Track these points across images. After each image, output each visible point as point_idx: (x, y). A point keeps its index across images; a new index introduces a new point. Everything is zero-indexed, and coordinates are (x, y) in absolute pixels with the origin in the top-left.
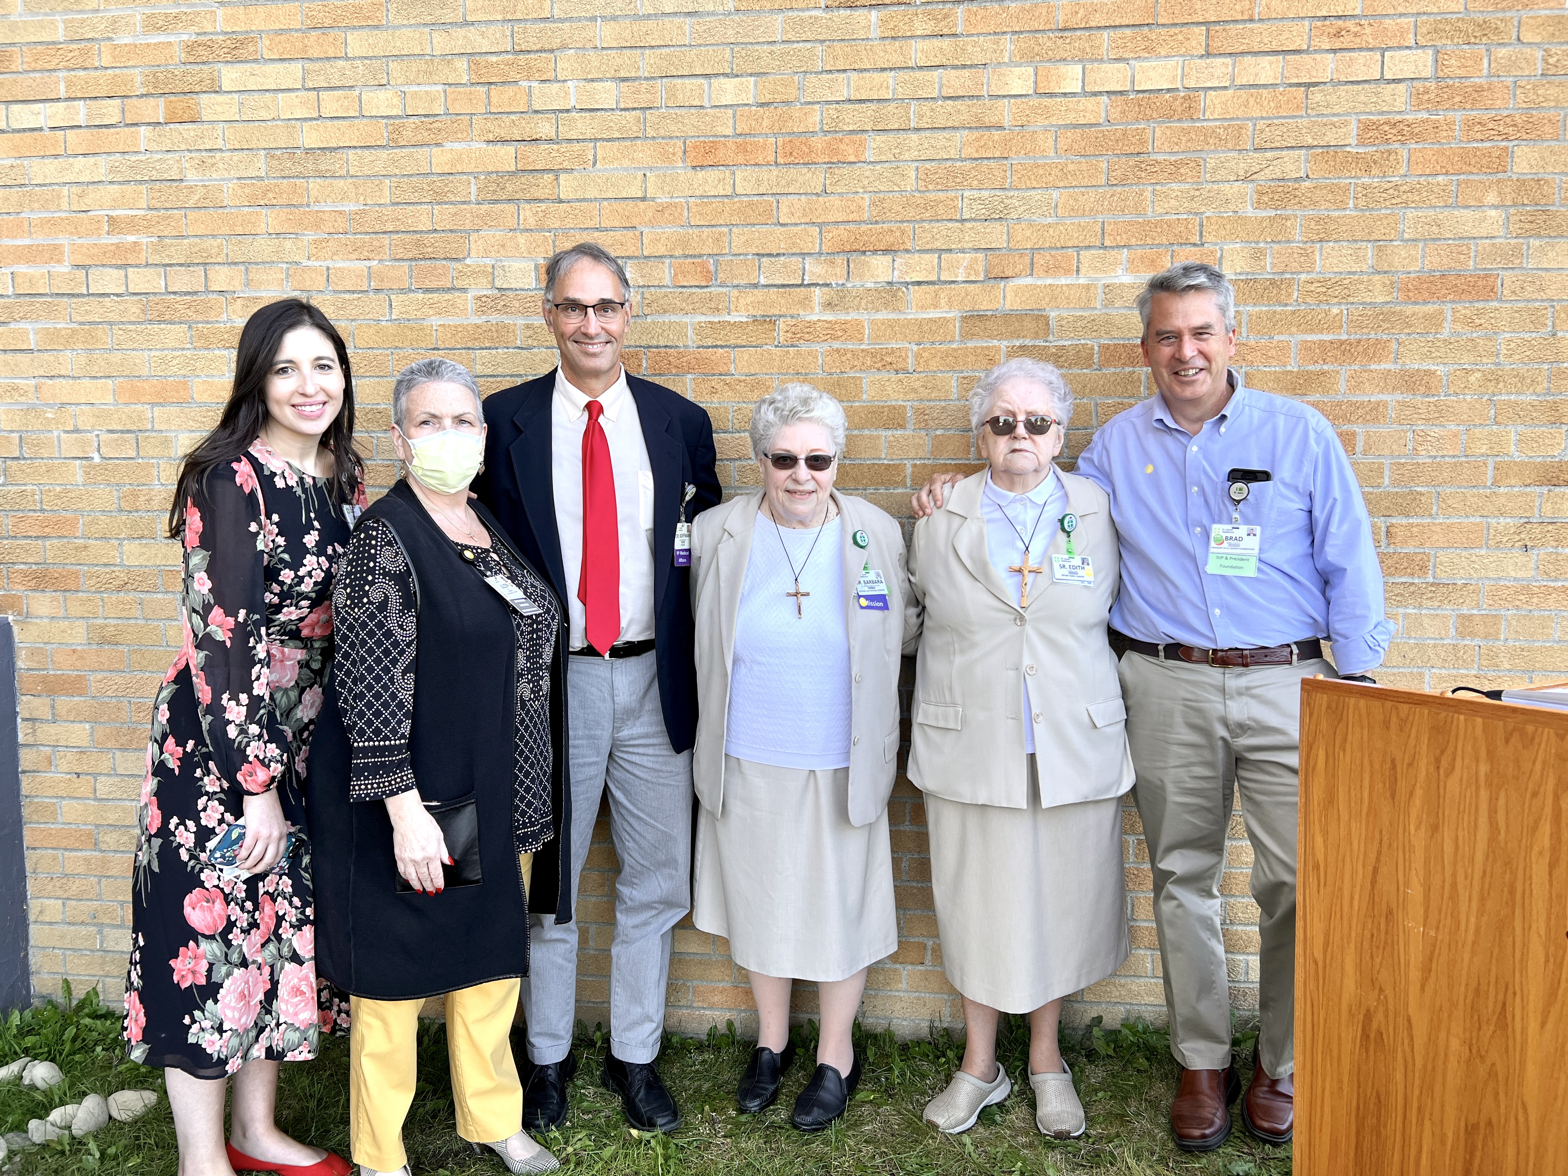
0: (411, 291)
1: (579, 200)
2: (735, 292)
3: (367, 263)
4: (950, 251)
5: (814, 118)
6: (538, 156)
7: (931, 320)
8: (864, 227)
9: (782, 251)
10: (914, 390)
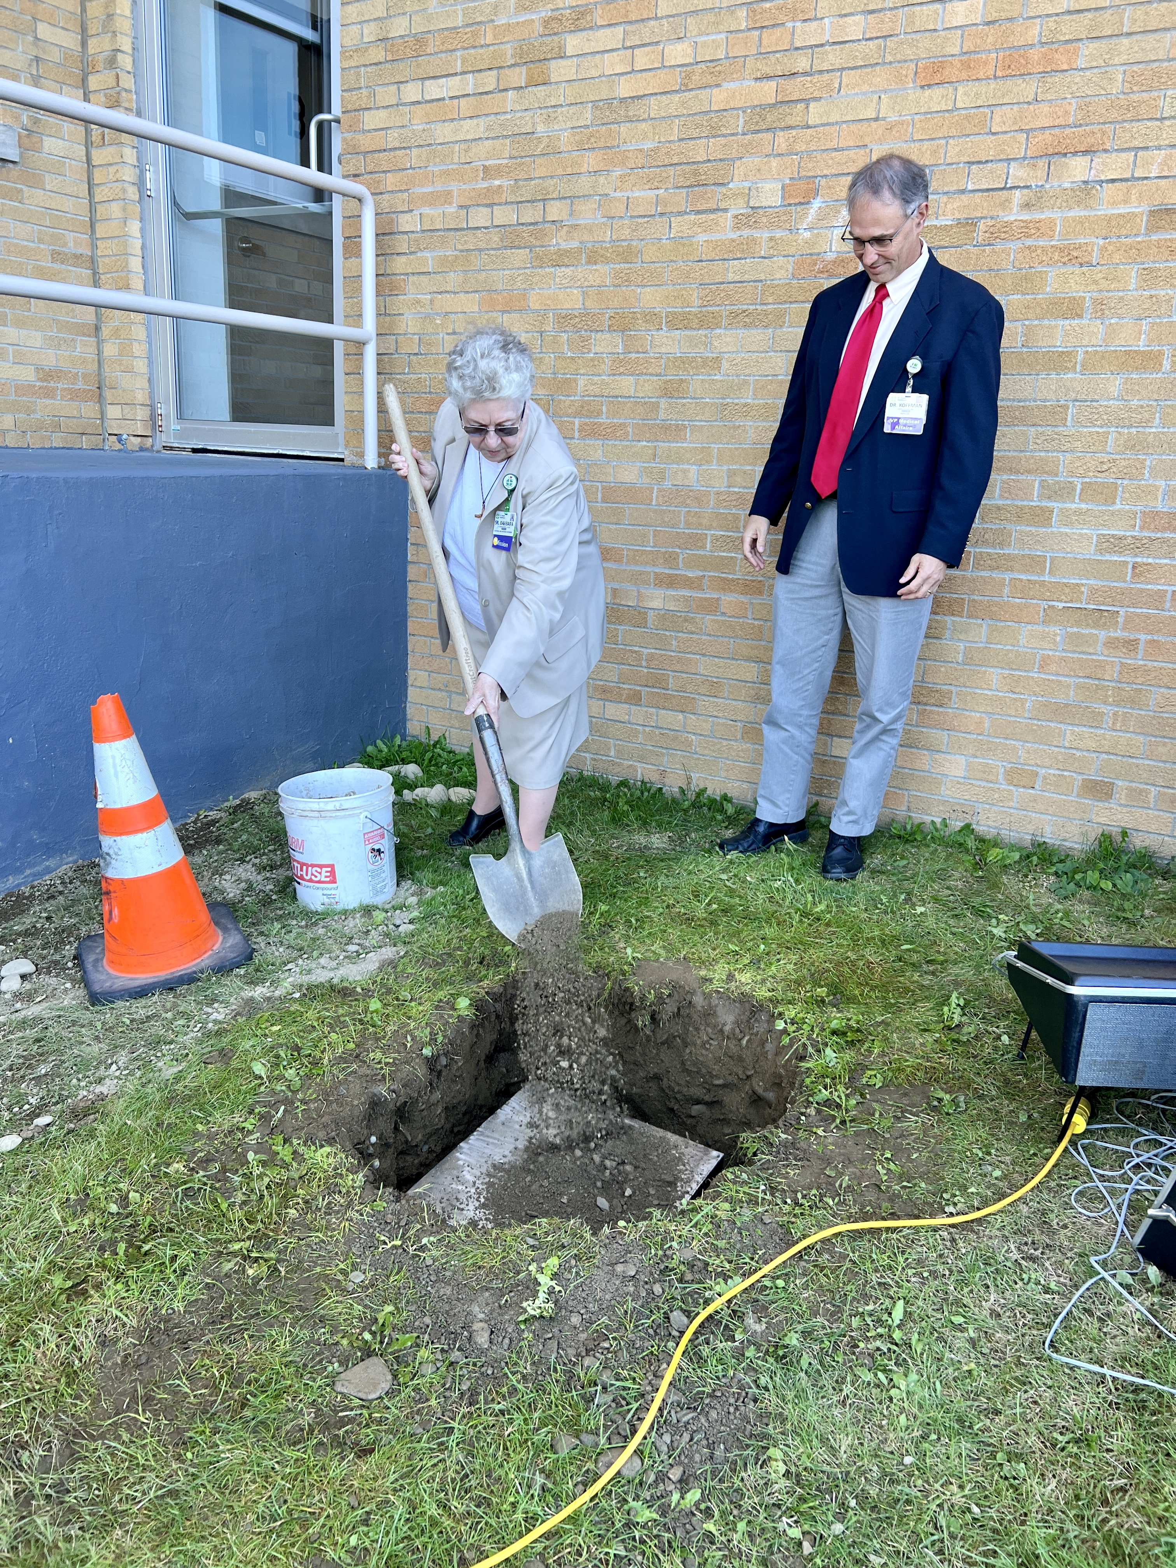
0: (686, 213)
1: (823, 125)
2: (945, 198)
3: (657, 192)
4: (1146, 148)
5: (1034, 32)
6: (795, 89)
7: (1120, 215)
8: (1068, 131)
9: (991, 158)
10: (1095, 282)
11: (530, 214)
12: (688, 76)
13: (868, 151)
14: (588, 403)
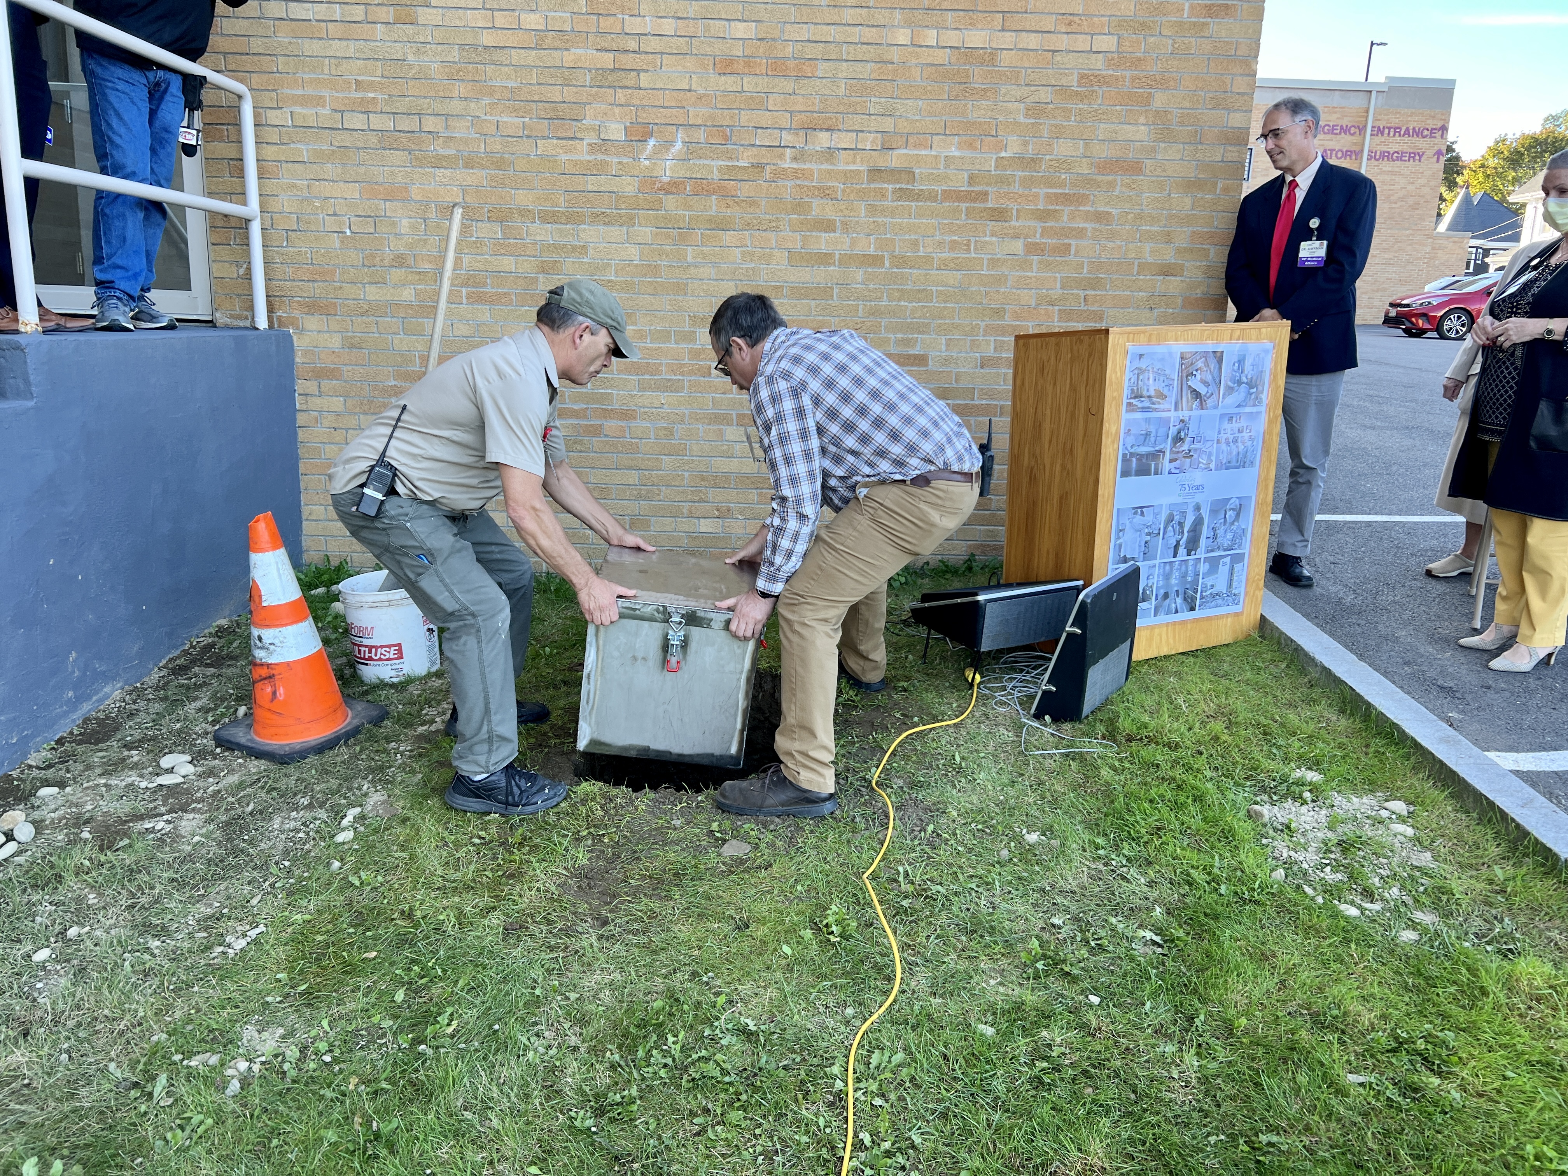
0: (549, 138)
2: (742, 149)
3: (523, 119)
4: (862, 131)
5: (789, 50)
6: (627, 61)
7: (851, 171)
8: (815, 115)
10: (841, 211)
11: (407, 124)
12: (542, 39)
13: (686, 111)
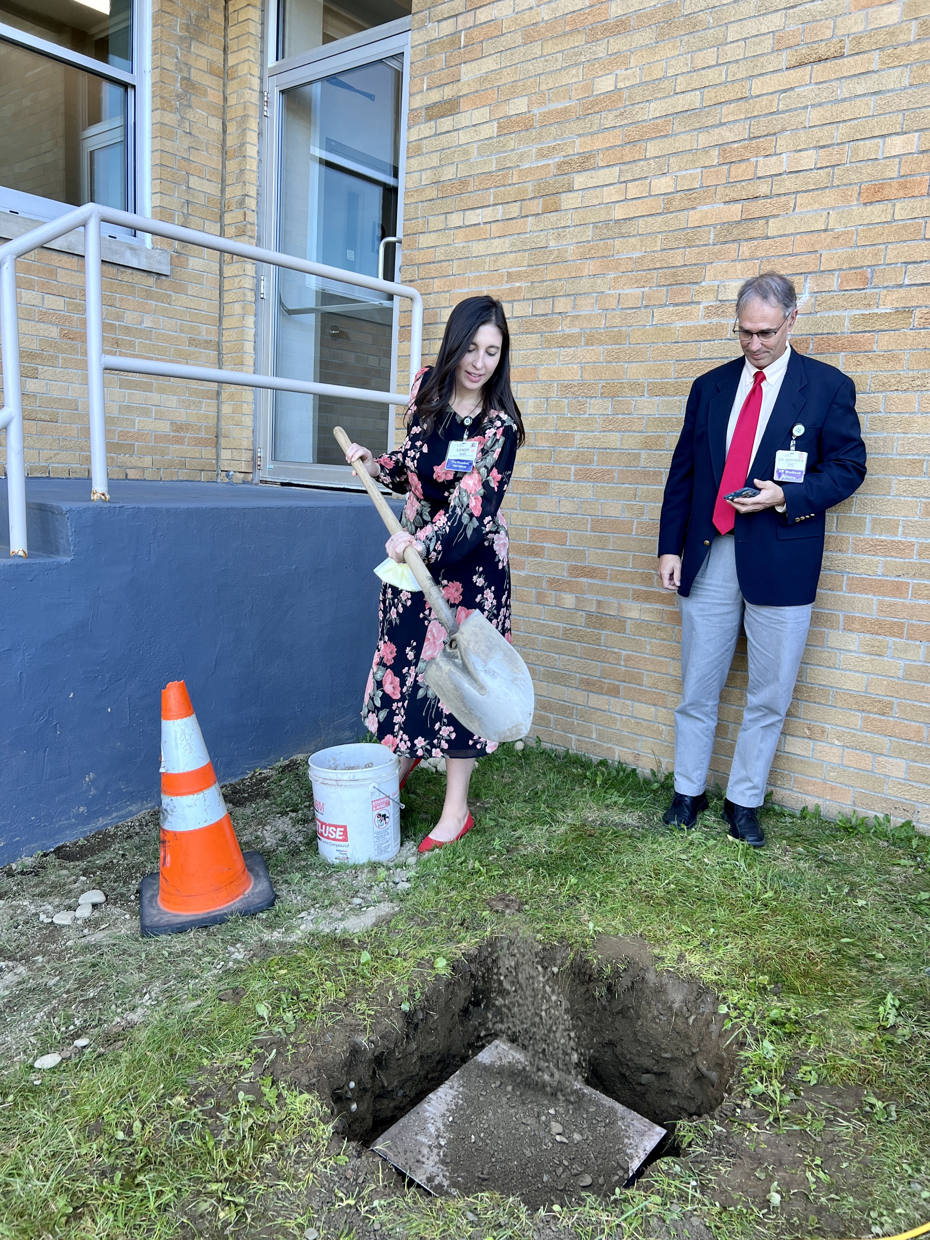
0: (666, 305)
2: (885, 292)
3: (643, 290)
6: (757, 208)
11: (542, 308)
12: (670, 202)
13: (818, 255)
14: (583, 454)
